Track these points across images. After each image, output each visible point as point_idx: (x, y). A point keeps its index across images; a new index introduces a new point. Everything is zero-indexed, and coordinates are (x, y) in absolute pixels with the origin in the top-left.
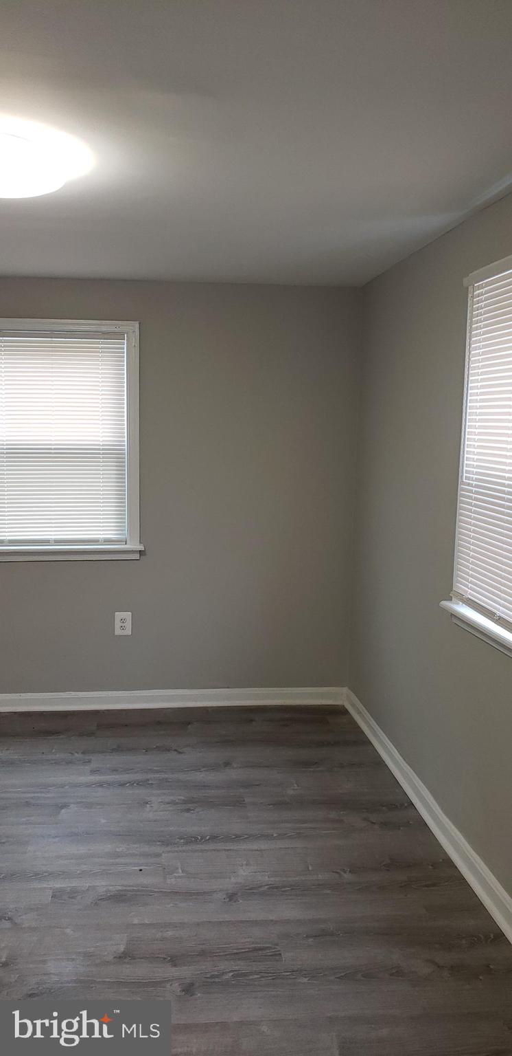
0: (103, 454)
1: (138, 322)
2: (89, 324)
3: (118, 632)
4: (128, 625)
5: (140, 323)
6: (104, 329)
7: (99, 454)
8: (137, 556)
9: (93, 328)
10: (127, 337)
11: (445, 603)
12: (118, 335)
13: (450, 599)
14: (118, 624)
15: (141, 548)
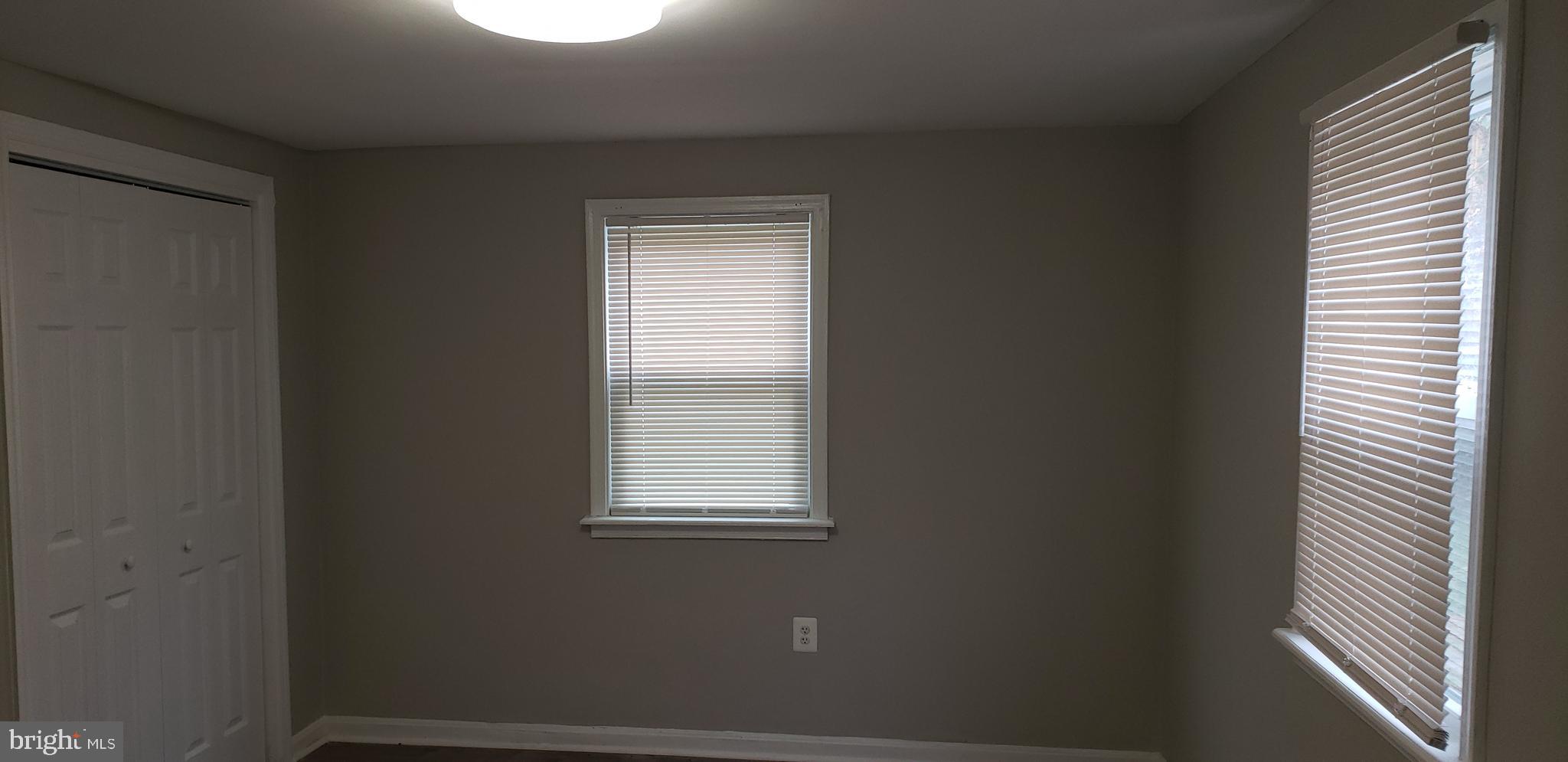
0: (776, 386)
1: (827, 195)
2: (762, 202)
3: (798, 646)
4: (813, 637)
5: (831, 196)
6: (779, 207)
7: (771, 386)
8: (824, 536)
9: (764, 208)
10: (812, 216)
11: (1281, 632)
12: (800, 216)
13: (1288, 626)
14: (798, 635)
15: (830, 523)
